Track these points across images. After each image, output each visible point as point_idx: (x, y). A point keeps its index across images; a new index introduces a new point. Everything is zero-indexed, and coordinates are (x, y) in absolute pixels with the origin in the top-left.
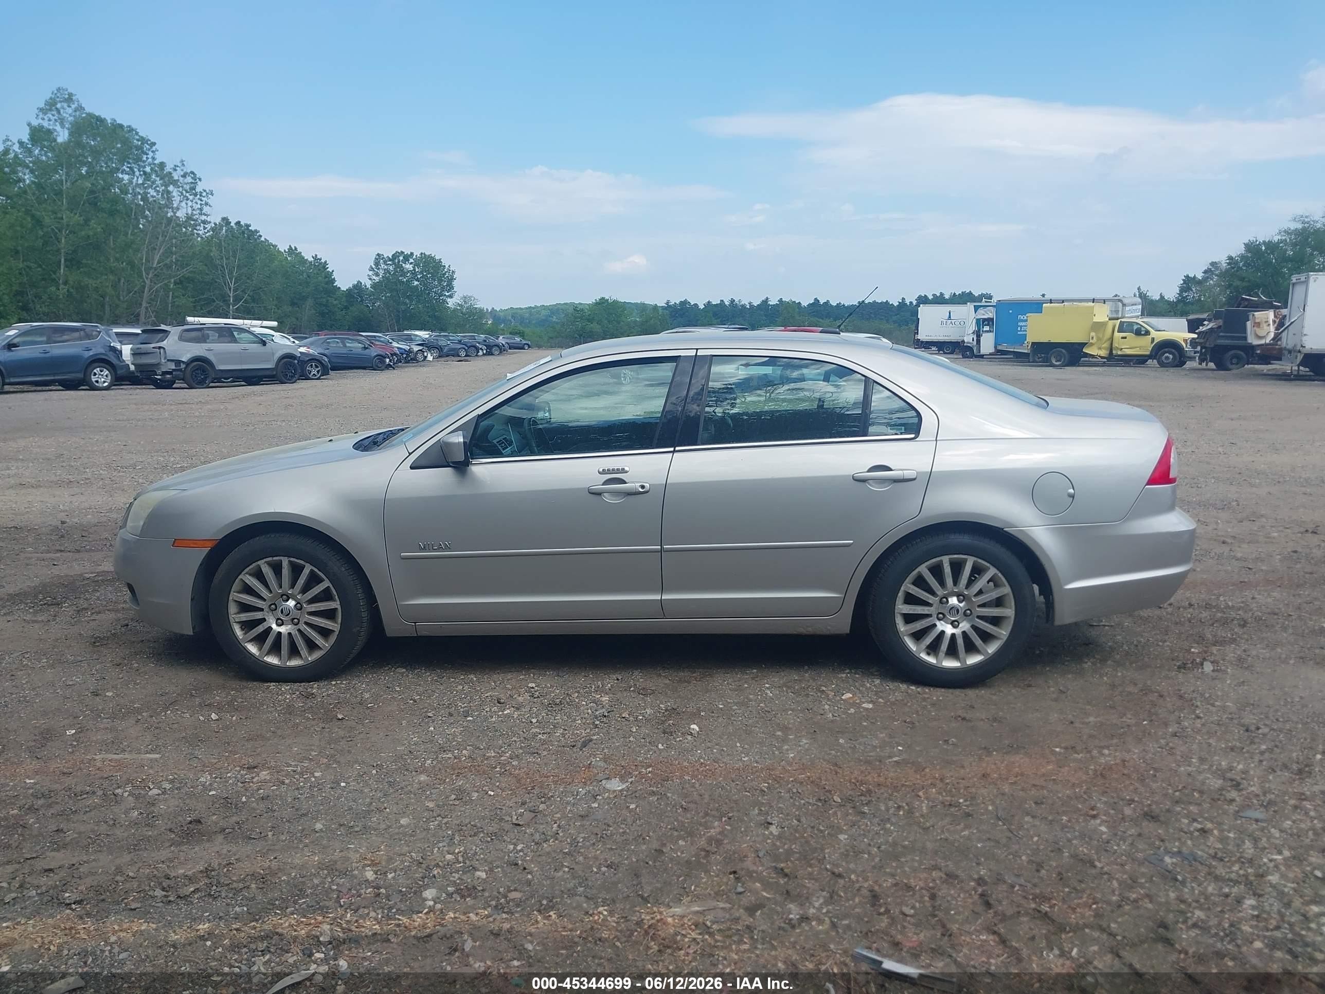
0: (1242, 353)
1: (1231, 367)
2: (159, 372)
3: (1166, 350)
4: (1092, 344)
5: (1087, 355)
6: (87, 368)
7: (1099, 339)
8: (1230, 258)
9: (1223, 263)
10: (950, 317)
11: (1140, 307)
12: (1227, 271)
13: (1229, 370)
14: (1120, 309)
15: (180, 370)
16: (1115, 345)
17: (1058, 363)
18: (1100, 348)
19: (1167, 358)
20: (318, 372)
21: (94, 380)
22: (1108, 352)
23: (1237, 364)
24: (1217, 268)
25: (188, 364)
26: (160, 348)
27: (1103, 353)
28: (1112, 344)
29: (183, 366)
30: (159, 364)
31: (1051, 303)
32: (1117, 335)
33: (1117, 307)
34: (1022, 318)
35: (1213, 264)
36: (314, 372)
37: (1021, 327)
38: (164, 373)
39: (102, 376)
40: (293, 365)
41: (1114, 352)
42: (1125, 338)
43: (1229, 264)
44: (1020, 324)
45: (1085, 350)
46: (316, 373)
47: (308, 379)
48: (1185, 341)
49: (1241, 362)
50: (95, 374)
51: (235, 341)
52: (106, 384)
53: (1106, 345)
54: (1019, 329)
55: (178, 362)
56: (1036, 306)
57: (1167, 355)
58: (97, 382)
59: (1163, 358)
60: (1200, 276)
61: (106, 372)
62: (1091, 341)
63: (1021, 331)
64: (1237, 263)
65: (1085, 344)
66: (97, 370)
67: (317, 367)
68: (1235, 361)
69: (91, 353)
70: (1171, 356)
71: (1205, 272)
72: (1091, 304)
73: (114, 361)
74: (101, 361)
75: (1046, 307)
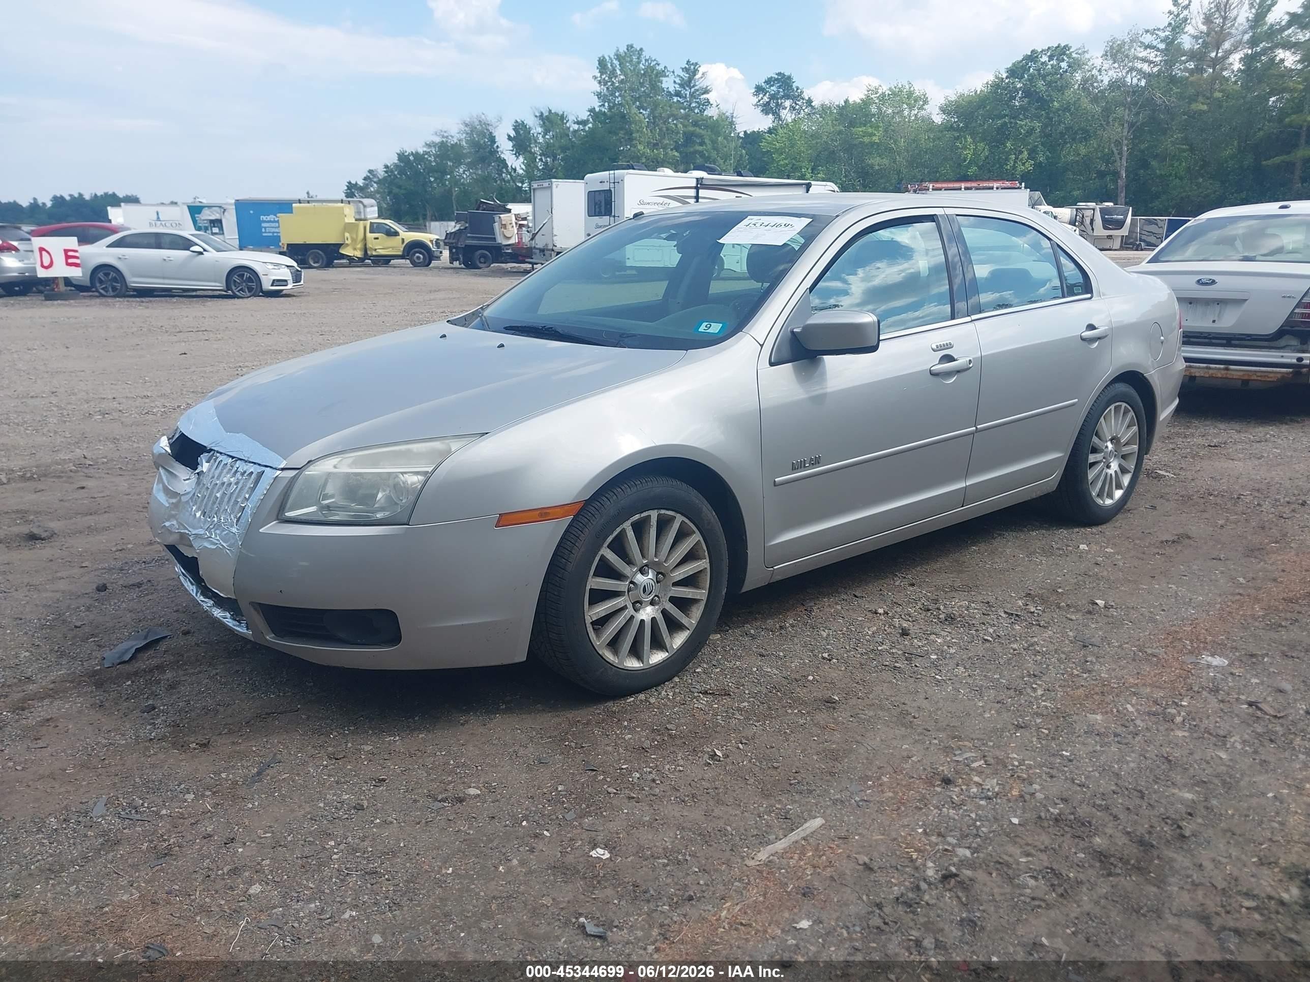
0: (488, 253)
1: (481, 265)
3: (417, 250)
4: (347, 245)
5: (343, 256)
7: (354, 240)
8: (386, 167)
9: (379, 171)
10: (158, 219)
11: (376, 208)
12: (385, 178)
13: (480, 268)
14: (362, 211)
16: (369, 245)
17: (315, 265)
18: (355, 249)
19: (418, 258)
22: (363, 253)
23: (485, 263)
24: (374, 176)
27: (359, 254)
28: (365, 245)
31: (300, 203)
32: (370, 236)
33: (358, 208)
34: (265, 219)
35: (370, 171)
37: (265, 228)
41: (369, 252)
42: (377, 238)
43: (386, 172)
44: (264, 225)
45: (342, 251)
48: (431, 241)
49: (487, 261)
53: (359, 246)
54: (263, 230)
56: (285, 206)
57: (417, 255)
59: (415, 257)
60: (361, 183)
62: (347, 242)
63: (265, 232)
64: (392, 171)
65: (341, 245)
68: (482, 260)
70: (421, 256)
71: (365, 179)
72: (340, 205)
75: (296, 208)
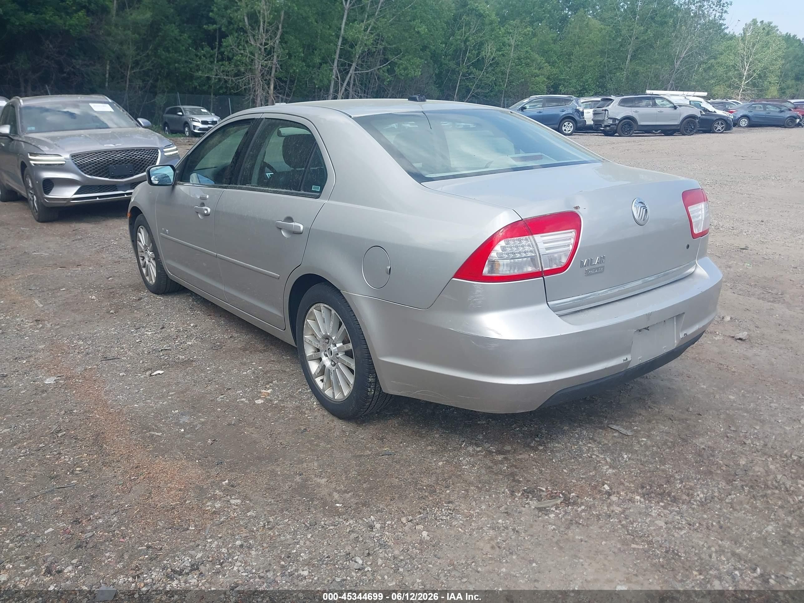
2: (603, 125)
6: (561, 121)
15: (615, 124)
20: (722, 128)
21: (563, 129)
25: (620, 121)
26: (606, 110)
29: (617, 122)
30: (603, 120)
36: (719, 127)
38: (606, 126)
39: (568, 127)
40: (694, 123)
46: (720, 128)
47: (714, 132)
50: (565, 126)
51: (655, 105)
52: (570, 132)
55: (614, 119)
58: (565, 130)
61: (571, 124)
66: (566, 124)
67: (722, 124)
69: (564, 113)
73: (577, 118)
74: (569, 118)
